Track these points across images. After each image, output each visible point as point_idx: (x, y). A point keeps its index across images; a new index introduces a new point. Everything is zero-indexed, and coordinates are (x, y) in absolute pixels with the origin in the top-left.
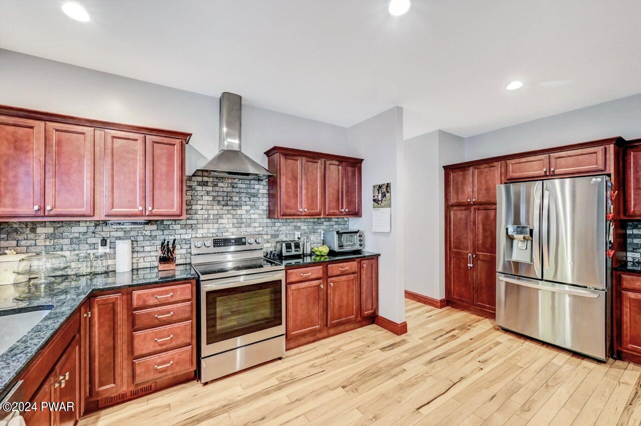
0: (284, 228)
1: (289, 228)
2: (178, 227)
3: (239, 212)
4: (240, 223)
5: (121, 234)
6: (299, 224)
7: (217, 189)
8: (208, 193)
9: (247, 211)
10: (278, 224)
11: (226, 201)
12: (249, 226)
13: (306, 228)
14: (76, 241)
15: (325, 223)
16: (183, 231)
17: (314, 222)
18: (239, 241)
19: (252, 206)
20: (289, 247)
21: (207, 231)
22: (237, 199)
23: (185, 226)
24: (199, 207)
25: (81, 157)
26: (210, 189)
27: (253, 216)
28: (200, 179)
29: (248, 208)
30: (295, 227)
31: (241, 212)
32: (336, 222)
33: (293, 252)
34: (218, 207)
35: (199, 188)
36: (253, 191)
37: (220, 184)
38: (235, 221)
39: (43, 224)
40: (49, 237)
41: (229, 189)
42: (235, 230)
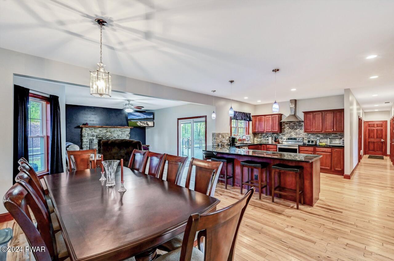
0: (313, 136)
1: (315, 136)
2: (281, 134)
3: (296, 131)
4: (297, 134)
5: (270, 136)
6: (319, 135)
7: (290, 125)
8: (288, 126)
9: (299, 131)
10: (310, 135)
11: (292, 128)
12: (299, 135)
13: (322, 136)
14: (264, 137)
15: (332, 135)
16: (282, 136)
17: (326, 135)
18: (295, 139)
19: (300, 129)
20: (309, 142)
21: (288, 136)
22: (296, 127)
23: (282, 135)
24: (286, 130)
25: (263, 122)
26: (288, 125)
27: (300, 132)
28: (286, 123)
29: (299, 130)
30: (317, 136)
31: (297, 131)
32: (339, 134)
33: (310, 143)
34: (290, 130)
35: (286, 125)
36: (301, 125)
37: (291, 124)
38: (295, 133)
39: (260, 133)
40: (261, 135)
41: (294, 125)
42: (295, 136)
